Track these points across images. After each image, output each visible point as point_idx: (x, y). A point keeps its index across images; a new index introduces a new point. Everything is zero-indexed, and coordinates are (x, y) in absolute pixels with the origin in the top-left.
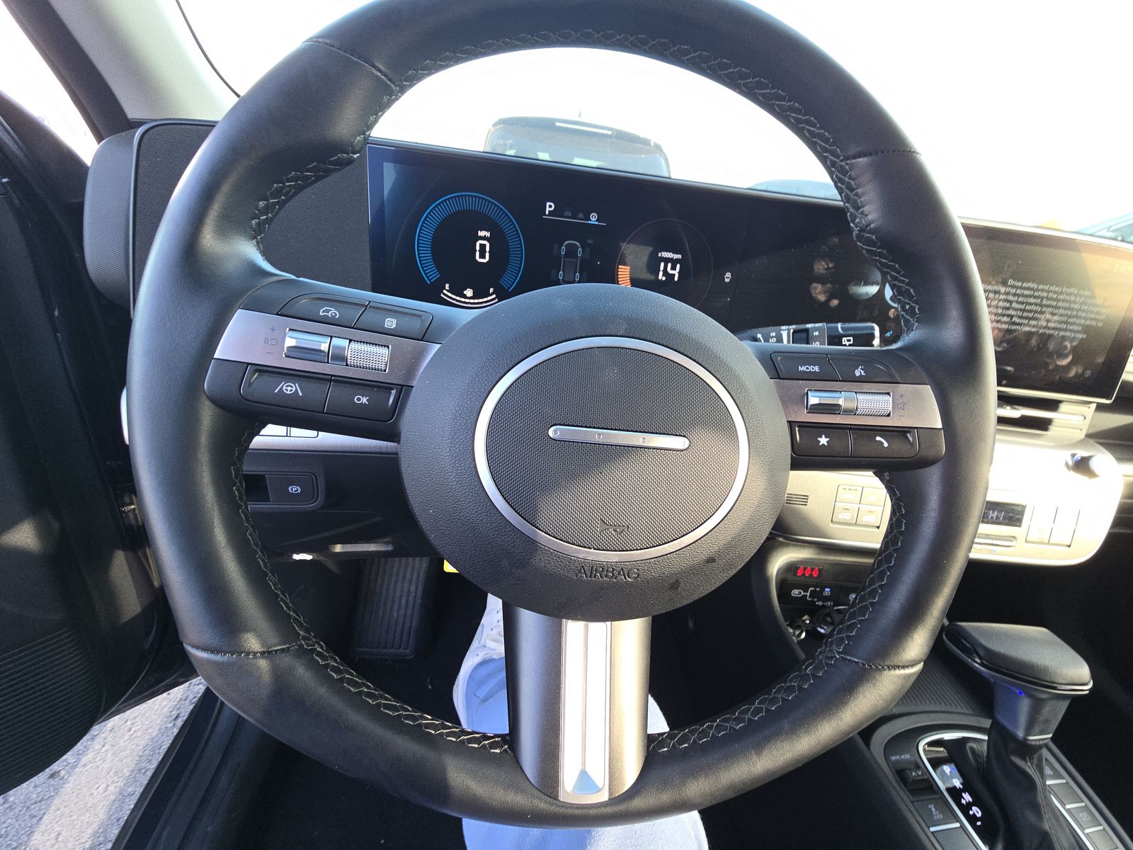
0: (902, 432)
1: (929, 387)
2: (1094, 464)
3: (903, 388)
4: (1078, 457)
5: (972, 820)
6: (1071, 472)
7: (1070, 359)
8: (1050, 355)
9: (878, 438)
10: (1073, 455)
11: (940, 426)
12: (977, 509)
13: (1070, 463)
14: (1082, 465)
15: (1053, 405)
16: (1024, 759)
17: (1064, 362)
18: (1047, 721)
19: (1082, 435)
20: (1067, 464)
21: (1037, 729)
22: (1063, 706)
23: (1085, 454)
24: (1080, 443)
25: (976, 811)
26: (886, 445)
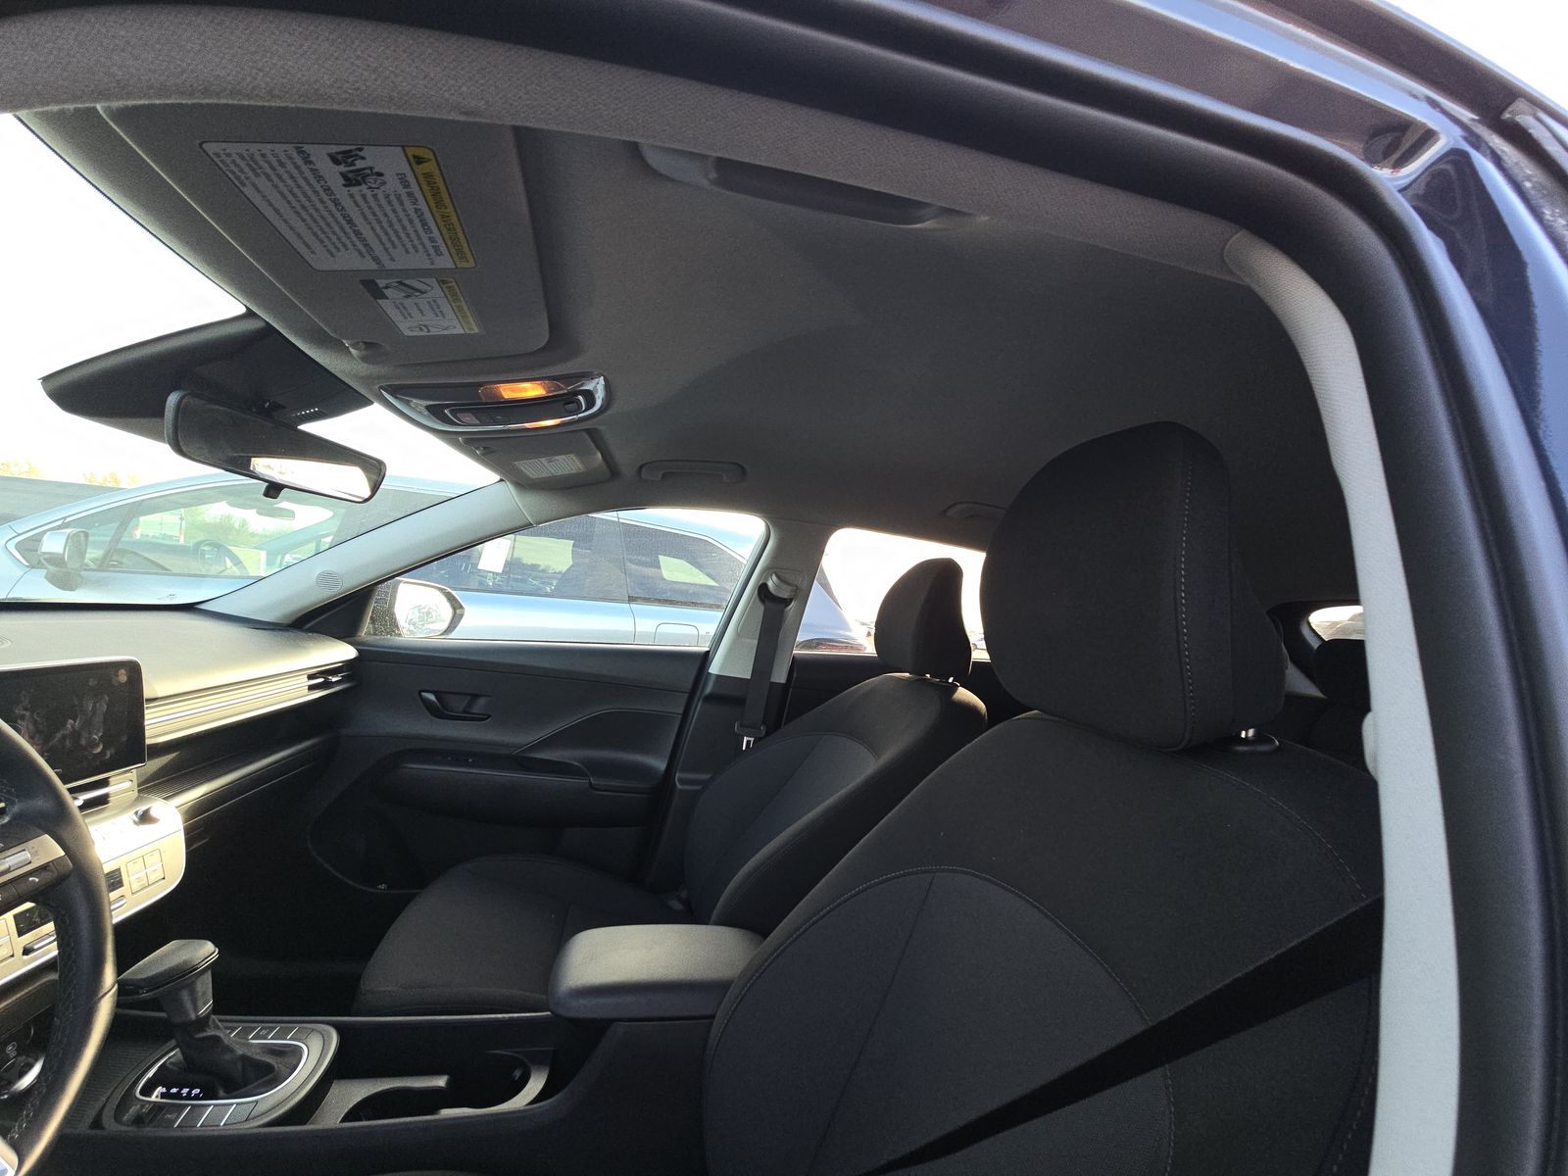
0: (44, 868)
1: (47, 835)
2: (153, 813)
3: (31, 843)
4: (140, 813)
5: (196, 1097)
6: (141, 826)
7: (101, 746)
8: (85, 749)
9: (31, 879)
10: (136, 813)
11: (63, 853)
12: (103, 884)
13: (137, 820)
14: (145, 818)
15: (104, 783)
16: (204, 1031)
17: (99, 750)
18: (204, 993)
19: (136, 794)
20: (135, 823)
21: (200, 1003)
22: (208, 977)
23: (144, 808)
24: (138, 800)
25: (196, 1091)
26: (37, 880)
